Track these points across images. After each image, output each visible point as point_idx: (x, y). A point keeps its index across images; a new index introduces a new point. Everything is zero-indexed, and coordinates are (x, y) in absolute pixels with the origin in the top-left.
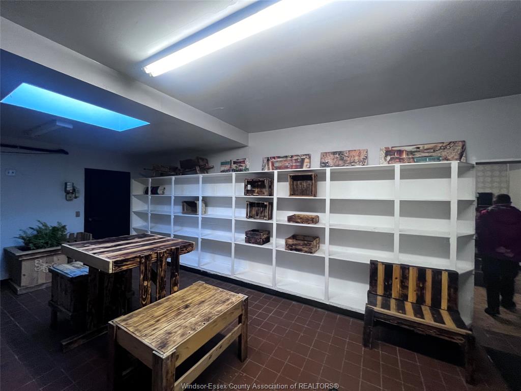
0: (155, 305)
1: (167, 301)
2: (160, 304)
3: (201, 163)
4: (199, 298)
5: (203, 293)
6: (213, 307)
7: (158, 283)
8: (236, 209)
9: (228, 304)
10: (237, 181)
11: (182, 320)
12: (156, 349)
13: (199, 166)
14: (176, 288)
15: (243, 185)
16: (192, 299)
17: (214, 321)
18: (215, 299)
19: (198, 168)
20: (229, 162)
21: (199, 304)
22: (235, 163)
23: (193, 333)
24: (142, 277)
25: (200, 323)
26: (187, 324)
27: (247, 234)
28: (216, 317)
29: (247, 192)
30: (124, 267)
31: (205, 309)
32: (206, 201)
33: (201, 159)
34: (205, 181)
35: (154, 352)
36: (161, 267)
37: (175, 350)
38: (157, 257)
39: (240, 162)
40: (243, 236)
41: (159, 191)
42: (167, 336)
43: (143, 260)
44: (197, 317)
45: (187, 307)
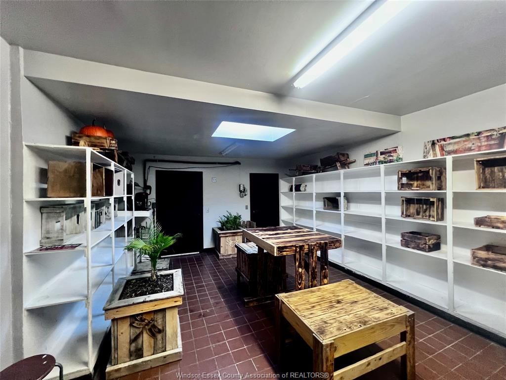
0: (308, 291)
1: (318, 291)
2: (312, 292)
3: (342, 159)
4: (350, 297)
5: (354, 293)
6: (369, 312)
7: (310, 272)
8: (387, 207)
9: (388, 314)
10: (387, 173)
11: (336, 314)
12: (315, 332)
13: (340, 162)
14: (326, 281)
15: (395, 178)
16: (343, 295)
17: (372, 328)
18: (370, 303)
19: (338, 164)
20: (374, 154)
21: (352, 303)
22: (382, 153)
23: (349, 331)
24: (297, 264)
25: (356, 324)
26: (341, 319)
27: (403, 235)
28: (374, 324)
29: (402, 186)
30: (284, 253)
31: (360, 310)
32: (348, 197)
33: (341, 154)
34: (346, 177)
35: (314, 334)
36: (313, 259)
37: (333, 341)
38: (309, 249)
39: (390, 152)
40: (398, 238)
41: (302, 188)
42: (323, 324)
43: (298, 250)
44: (351, 316)
45: (339, 302)
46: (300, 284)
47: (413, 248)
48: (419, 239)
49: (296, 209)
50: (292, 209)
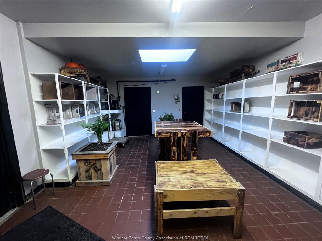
0: (177, 162)
1: (185, 163)
2: (181, 163)
3: (247, 70)
4: (204, 170)
5: (210, 168)
6: (207, 181)
7: (182, 151)
8: (276, 109)
9: (220, 185)
10: (279, 80)
11: (182, 178)
12: (157, 184)
13: (244, 73)
14: (195, 158)
15: (286, 84)
16: (200, 168)
17: (200, 191)
18: (216, 176)
19: (243, 75)
20: (276, 63)
21: (201, 174)
22: (282, 62)
23: (180, 189)
24: (171, 144)
25: (189, 186)
26: (182, 182)
27: (286, 133)
28: (203, 188)
29: (291, 90)
30: (162, 136)
31: (201, 179)
32: (250, 102)
33: (246, 66)
34: (248, 86)
35: (155, 185)
36: (184, 142)
37: (163, 191)
38: (181, 135)
39: (290, 60)
40: (282, 135)
41: (220, 96)
42: (167, 182)
43: (172, 135)
44: (191, 181)
45: (192, 172)
46: (174, 157)
47: (293, 144)
48: (299, 137)
49: (214, 111)
50: (211, 111)
